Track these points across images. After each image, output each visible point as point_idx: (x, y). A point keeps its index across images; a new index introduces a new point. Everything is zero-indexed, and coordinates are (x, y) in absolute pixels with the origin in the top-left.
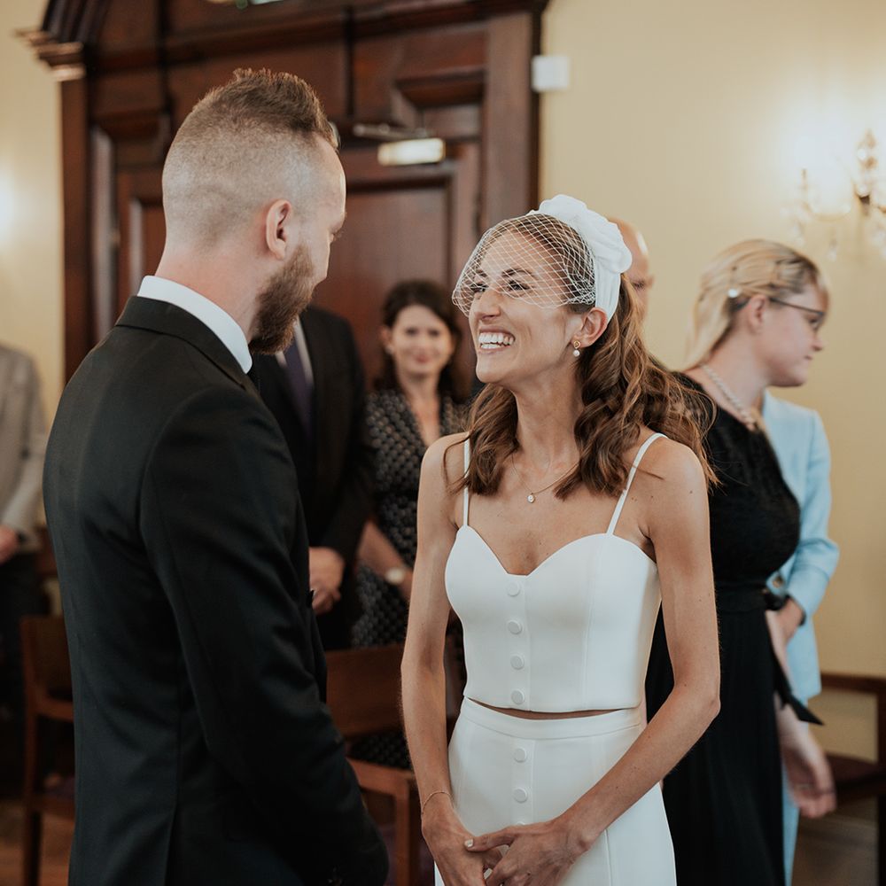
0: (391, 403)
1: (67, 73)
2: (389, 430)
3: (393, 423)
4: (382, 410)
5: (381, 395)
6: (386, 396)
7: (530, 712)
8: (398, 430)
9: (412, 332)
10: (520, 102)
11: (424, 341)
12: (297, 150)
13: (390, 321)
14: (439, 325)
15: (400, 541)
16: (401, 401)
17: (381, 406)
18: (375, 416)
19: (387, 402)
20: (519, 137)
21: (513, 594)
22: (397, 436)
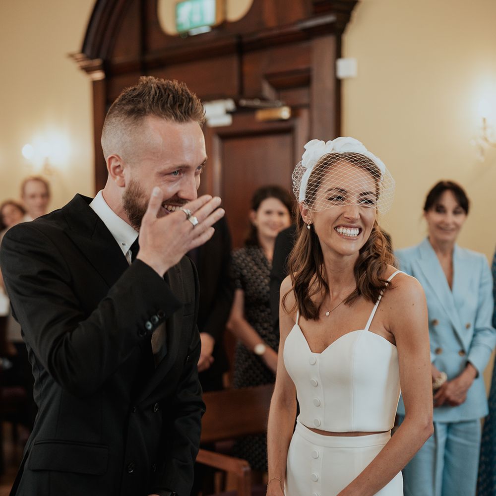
0: (255, 253)
1: (99, 75)
2: (255, 268)
3: (257, 264)
4: (251, 257)
5: (249, 248)
6: (252, 249)
7: (324, 431)
8: (260, 269)
9: (269, 213)
10: (330, 84)
11: (275, 218)
12: (124, 127)
13: (256, 207)
14: (284, 209)
15: (261, 331)
16: (261, 252)
17: (250, 255)
18: (247, 260)
19: (253, 252)
20: (330, 104)
21: (312, 364)
22: (260, 271)
